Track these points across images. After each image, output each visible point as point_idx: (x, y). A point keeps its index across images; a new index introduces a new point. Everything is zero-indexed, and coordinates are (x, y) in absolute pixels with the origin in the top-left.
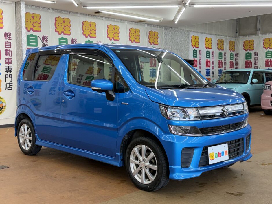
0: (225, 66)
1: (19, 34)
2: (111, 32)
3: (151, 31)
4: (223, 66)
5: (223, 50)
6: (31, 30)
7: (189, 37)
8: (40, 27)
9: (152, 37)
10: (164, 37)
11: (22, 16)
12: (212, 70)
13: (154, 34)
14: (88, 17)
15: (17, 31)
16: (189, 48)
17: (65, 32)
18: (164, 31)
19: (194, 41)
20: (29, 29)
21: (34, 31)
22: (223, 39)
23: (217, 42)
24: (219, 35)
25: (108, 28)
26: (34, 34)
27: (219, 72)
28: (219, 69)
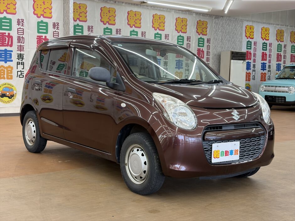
0: (285, 60)
1: (66, 23)
2: (156, 22)
3: (199, 20)
4: (283, 60)
5: (283, 42)
6: (78, 20)
7: (242, 27)
8: (86, 17)
9: (200, 27)
10: (213, 26)
11: (70, 7)
12: (269, 64)
13: (203, 24)
14: (133, 6)
15: (65, 21)
16: (242, 38)
17: (110, 22)
18: (214, 20)
19: (248, 31)
20: (75, 19)
21: (80, 21)
22: (283, 29)
23: (276, 32)
24: (278, 25)
25: (153, 17)
26: (81, 24)
27: (277, 66)
28: (278, 63)
